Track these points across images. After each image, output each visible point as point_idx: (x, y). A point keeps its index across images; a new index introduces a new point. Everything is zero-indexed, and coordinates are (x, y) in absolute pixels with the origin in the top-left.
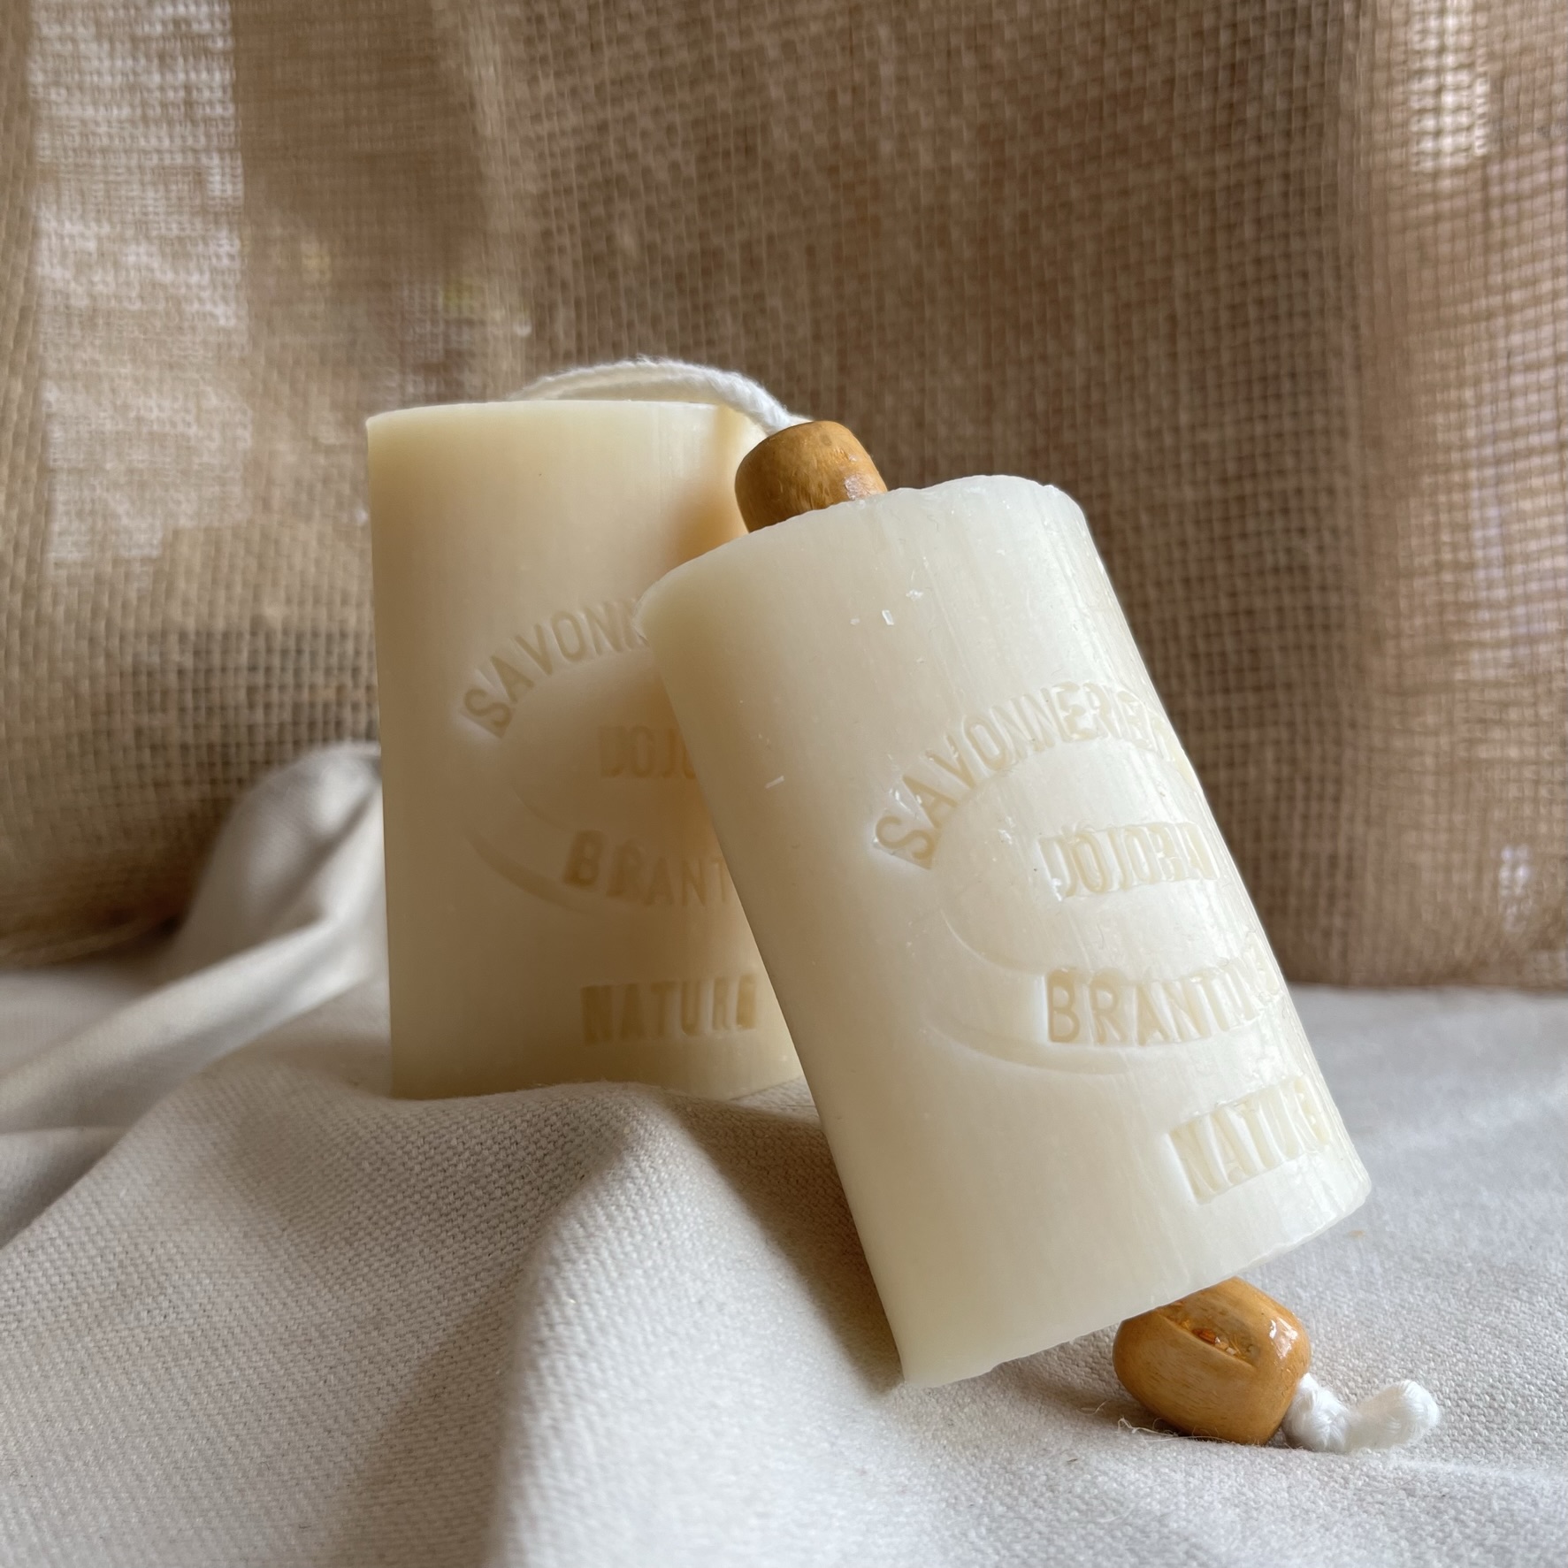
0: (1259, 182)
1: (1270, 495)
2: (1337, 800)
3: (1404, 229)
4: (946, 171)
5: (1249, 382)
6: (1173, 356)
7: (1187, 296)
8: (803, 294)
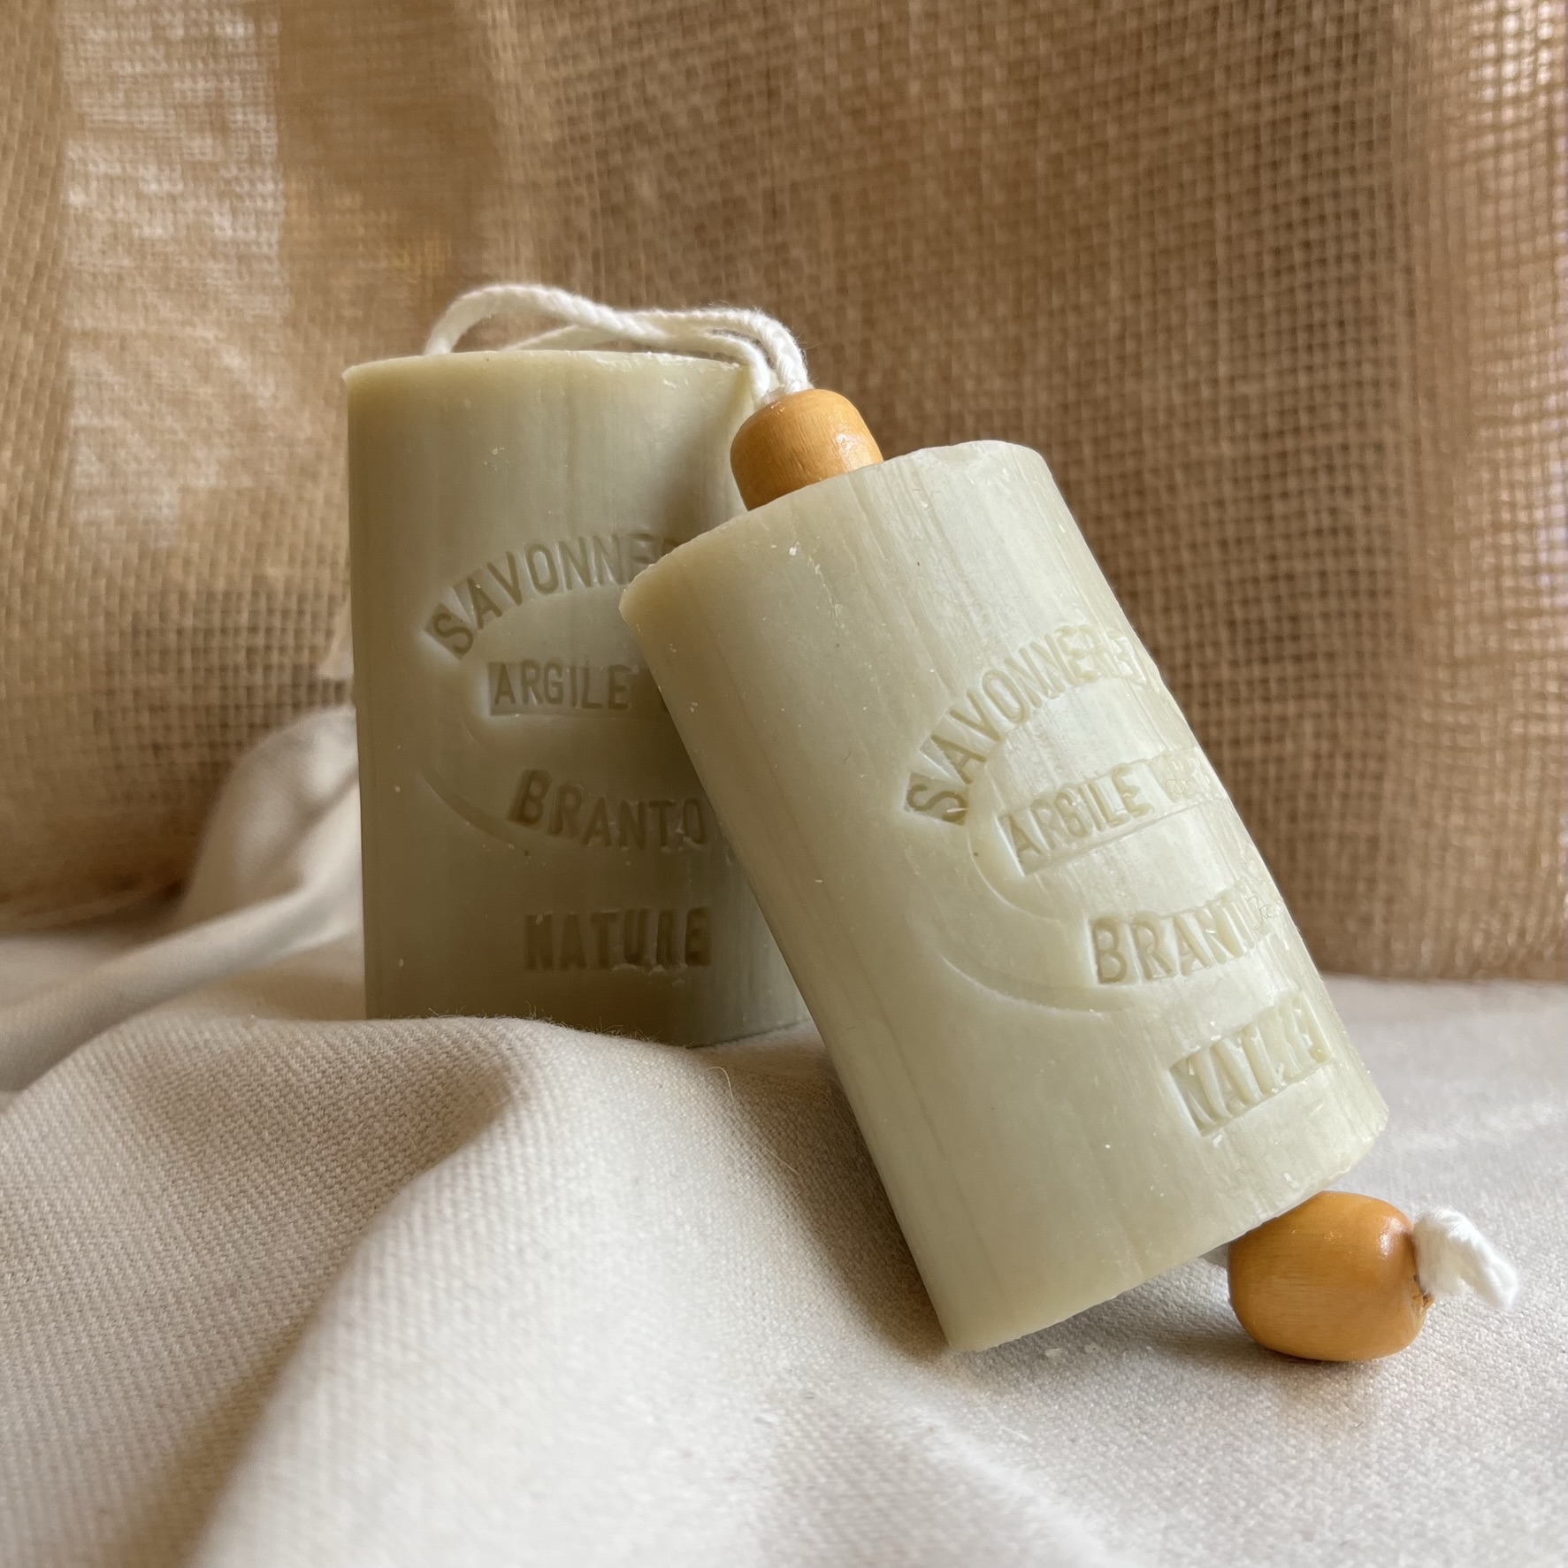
0: (1306, 115)
1: (1313, 451)
2: (1379, 778)
3: (1462, 163)
4: (978, 112)
5: (1293, 331)
6: (1213, 304)
7: (1228, 240)
8: (827, 244)
